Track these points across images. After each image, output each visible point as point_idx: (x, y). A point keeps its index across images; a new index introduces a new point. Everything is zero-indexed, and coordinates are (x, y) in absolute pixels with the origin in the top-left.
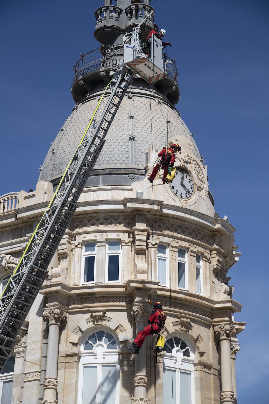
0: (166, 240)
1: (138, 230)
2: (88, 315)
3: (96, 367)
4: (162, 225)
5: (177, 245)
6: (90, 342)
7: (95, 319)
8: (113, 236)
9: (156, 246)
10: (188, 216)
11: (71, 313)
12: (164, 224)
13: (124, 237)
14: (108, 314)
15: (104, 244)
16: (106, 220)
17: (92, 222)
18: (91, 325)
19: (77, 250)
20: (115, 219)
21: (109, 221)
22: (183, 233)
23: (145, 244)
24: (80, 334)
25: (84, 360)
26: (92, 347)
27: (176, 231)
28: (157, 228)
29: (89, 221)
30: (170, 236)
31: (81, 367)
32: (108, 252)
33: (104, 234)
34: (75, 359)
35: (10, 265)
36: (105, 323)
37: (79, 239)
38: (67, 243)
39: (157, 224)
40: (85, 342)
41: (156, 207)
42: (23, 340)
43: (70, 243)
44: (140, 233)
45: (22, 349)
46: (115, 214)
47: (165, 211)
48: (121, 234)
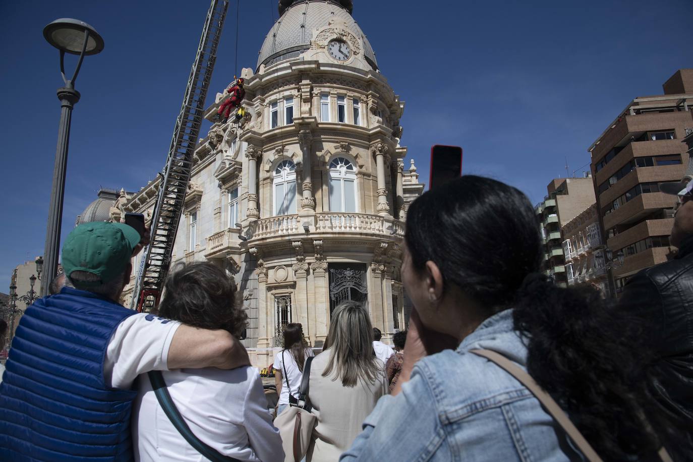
0: (327, 90)
1: (303, 85)
2: (274, 151)
3: (283, 184)
4: (323, 80)
5: (336, 93)
6: (279, 169)
7: (278, 152)
8: (287, 93)
9: (319, 95)
10: (342, 70)
11: (265, 152)
12: (325, 79)
13: (295, 92)
14: (287, 147)
15: (282, 100)
16: (283, 83)
17: (274, 87)
18: (277, 157)
19: (266, 109)
20: (289, 82)
21: (285, 84)
22: (341, 84)
23: (309, 94)
24: (271, 164)
25: (276, 181)
26: (279, 172)
27: (335, 83)
28: (320, 82)
29: (273, 87)
30: (329, 87)
31: (274, 186)
32: (285, 105)
33: (282, 93)
34: (269, 181)
35: (233, 129)
36: (285, 154)
37: (267, 101)
38: (259, 105)
39: (320, 80)
40: (276, 169)
41: (313, 66)
42: (240, 175)
43: (262, 105)
44: (305, 87)
45: (240, 181)
46: (288, 78)
47: (322, 68)
48: (293, 91)
